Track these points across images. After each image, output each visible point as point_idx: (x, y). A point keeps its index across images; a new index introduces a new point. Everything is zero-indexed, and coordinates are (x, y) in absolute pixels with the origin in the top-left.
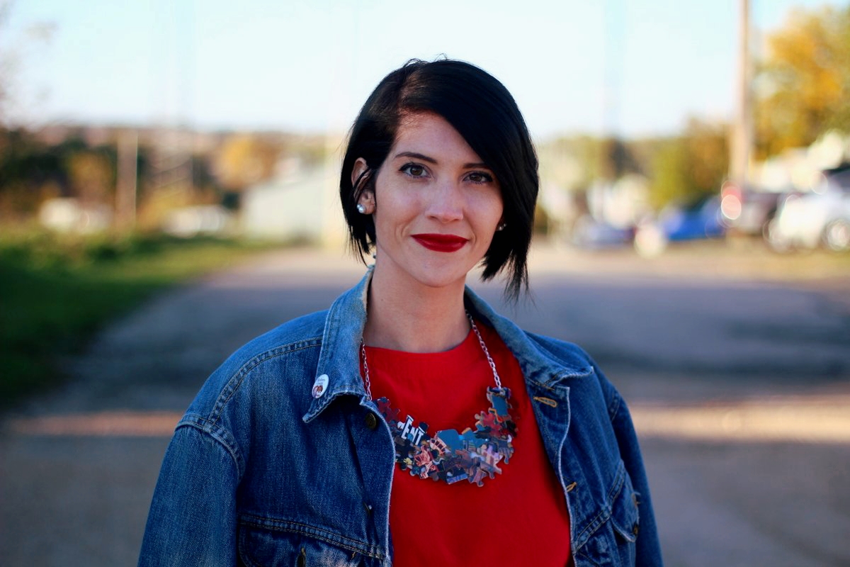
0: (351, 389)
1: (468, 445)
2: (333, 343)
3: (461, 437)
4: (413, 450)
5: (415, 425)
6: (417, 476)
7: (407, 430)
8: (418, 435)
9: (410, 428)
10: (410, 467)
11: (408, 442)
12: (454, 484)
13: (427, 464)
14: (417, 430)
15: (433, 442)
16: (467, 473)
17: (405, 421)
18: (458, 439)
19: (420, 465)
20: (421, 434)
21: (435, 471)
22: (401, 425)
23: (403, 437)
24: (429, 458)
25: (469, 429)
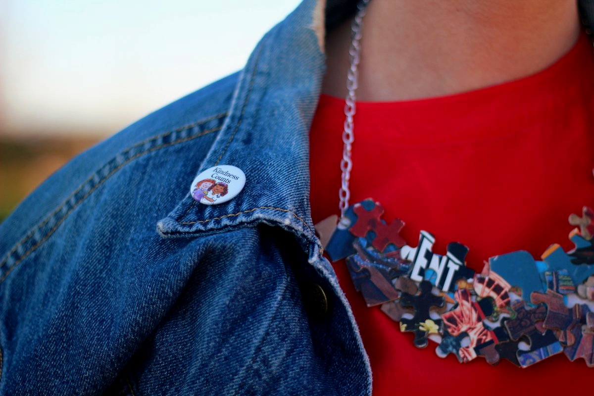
0: (297, 220)
1: (558, 280)
2: (253, 117)
3: (542, 266)
4: (438, 303)
5: (438, 249)
6: (452, 357)
7: (422, 262)
8: (446, 270)
9: (429, 256)
10: (437, 339)
11: (426, 286)
12: (535, 367)
13: (471, 329)
14: (444, 259)
15: (481, 281)
16: (561, 340)
17: (416, 243)
18: (535, 269)
19: (456, 333)
20: (453, 267)
21: (491, 342)
22: (407, 252)
23: (416, 277)
24: (474, 316)
25: (555, 247)
